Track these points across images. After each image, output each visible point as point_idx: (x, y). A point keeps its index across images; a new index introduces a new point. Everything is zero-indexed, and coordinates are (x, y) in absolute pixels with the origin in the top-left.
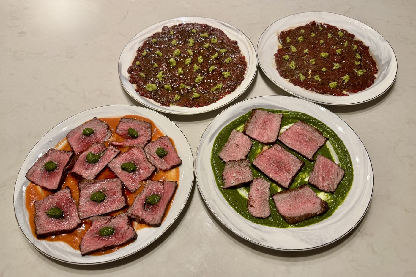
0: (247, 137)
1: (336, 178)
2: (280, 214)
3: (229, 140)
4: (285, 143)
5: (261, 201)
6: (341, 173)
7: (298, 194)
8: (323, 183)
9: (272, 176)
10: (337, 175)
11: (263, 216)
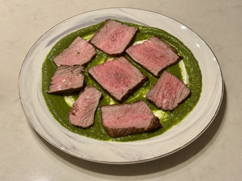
0: (91, 46)
1: (179, 97)
2: (103, 126)
3: (70, 47)
4: (132, 57)
5: (87, 110)
6: (186, 92)
7: (130, 108)
8: (162, 100)
9: (107, 87)
10: (181, 94)
11: (84, 125)
